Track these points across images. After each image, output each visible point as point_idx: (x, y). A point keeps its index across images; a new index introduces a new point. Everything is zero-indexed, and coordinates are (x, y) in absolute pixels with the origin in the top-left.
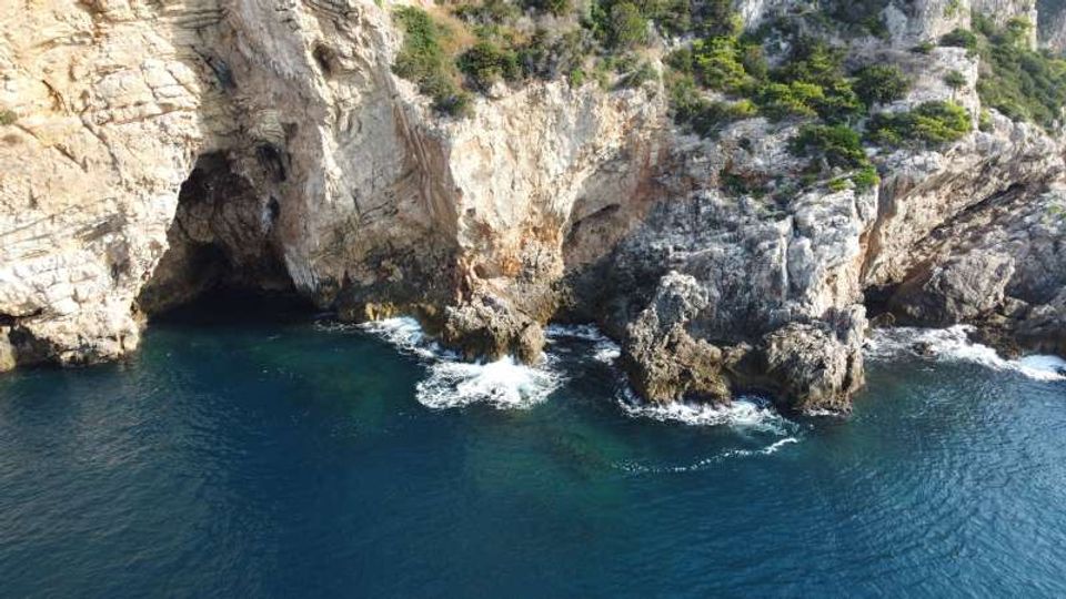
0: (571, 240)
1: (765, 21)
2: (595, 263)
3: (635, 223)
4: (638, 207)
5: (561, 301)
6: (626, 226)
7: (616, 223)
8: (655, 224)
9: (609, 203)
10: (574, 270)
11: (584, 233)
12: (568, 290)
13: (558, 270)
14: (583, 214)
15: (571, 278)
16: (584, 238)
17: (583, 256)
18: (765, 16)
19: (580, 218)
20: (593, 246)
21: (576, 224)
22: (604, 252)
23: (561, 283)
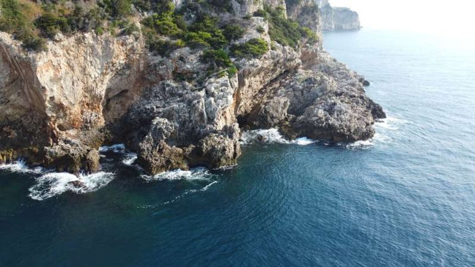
0: (107, 108)
1: (183, 5)
2: (120, 118)
3: (136, 98)
4: (137, 90)
5: (105, 137)
6: (133, 99)
7: (128, 98)
8: (146, 97)
9: (123, 89)
10: (110, 122)
11: (113, 104)
12: (108, 132)
13: (102, 123)
14: (111, 95)
15: (109, 126)
16: (113, 106)
17: (113, 115)
18: (183, 3)
19: (110, 97)
20: (117, 110)
21: (108, 100)
22: (123, 112)
23: (104, 129)
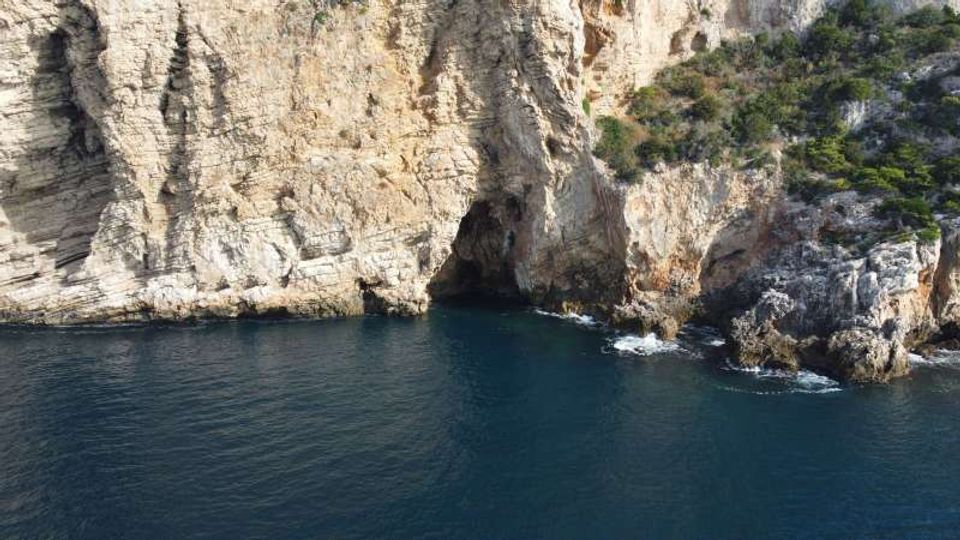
0: (707, 272)
1: (866, 125)
2: (723, 288)
3: (755, 263)
4: (759, 251)
5: (695, 311)
6: (749, 265)
7: (742, 262)
8: (770, 264)
9: (738, 248)
10: (708, 293)
11: (718, 268)
12: (702, 304)
13: (696, 290)
14: (718, 254)
15: (705, 297)
16: (718, 270)
17: (715, 283)
18: (866, 122)
19: (716, 257)
20: (723, 276)
21: (713, 262)
22: (731, 281)
23: (697, 299)
